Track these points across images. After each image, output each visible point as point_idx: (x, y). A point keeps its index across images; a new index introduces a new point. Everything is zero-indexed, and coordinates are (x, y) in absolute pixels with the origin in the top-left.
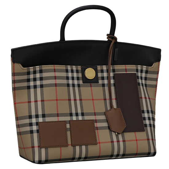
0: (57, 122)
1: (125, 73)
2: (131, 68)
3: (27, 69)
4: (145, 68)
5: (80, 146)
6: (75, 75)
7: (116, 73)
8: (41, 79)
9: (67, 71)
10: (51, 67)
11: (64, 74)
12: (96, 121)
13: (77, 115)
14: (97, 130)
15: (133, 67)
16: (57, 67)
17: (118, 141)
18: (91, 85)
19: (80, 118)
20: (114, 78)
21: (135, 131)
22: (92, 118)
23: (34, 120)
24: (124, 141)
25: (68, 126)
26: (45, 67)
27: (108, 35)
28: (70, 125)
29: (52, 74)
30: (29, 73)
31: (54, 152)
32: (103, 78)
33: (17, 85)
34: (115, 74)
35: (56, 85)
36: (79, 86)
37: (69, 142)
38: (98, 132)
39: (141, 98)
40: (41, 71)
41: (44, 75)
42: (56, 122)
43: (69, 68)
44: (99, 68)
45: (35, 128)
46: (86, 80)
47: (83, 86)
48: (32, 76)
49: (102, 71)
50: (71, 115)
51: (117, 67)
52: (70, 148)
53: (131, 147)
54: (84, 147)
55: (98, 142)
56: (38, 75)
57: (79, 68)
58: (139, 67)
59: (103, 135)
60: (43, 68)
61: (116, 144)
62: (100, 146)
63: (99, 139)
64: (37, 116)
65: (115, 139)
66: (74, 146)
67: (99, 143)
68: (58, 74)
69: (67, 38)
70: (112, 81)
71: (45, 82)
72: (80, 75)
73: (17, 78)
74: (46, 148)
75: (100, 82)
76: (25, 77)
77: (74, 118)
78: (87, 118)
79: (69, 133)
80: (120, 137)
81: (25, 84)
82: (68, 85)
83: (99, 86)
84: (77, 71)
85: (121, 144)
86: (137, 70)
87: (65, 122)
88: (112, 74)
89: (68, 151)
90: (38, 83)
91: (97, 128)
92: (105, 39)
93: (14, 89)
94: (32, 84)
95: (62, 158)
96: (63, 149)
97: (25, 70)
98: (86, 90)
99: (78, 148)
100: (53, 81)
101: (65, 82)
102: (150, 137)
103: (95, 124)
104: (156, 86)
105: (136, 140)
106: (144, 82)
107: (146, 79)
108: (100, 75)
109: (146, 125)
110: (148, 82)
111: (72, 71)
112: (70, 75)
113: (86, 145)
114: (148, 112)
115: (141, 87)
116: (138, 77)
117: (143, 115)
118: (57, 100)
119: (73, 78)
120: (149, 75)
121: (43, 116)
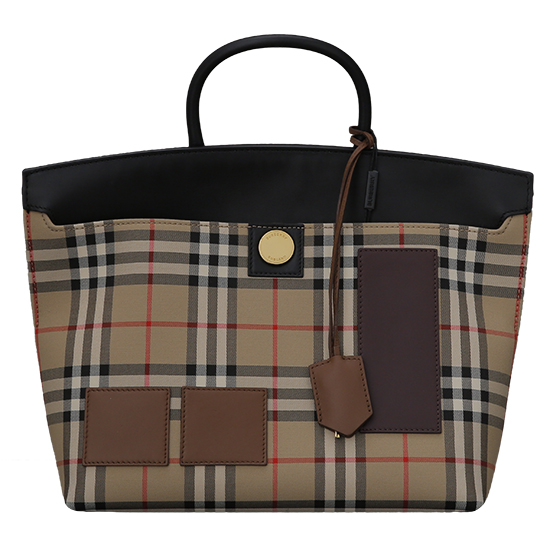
0: (142, 389)
1: (398, 246)
2: (421, 233)
3: (66, 229)
4: (473, 234)
5: (210, 466)
6: (224, 250)
7: (365, 247)
8: (111, 259)
9: (195, 237)
10: (142, 224)
11: (185, 248)
12: (275, 394)
13: (211, 370)
14: (275, 419)
15: (432, 229)
16: (162, 225)
17: (340, 460)
18: (275, 282)
19: (221, 381)
20: (356, 262)
21: (405, 430)
22: (266, 382)
23: (76, 383)
24: (360, 460)
25: (176, 403)
26: (121, 225)
27: (352, 129)
28: (183, 402)
29: (143, 246)
30: (71, 242)
31: (123, 480)
32: (319, 262)
33: (43, 277)
34: (360, 250)
35: (150, 279)
36: (232, 283)
37: (175, 452)
38: (275, 426)
39: (448, 327)
40: (110, 237)
41: (120, 247)
42: (138, 389)
43: (205, 228)
44: (310, 230)
45: (76, 405)
46: (260, 268)
47: (247, 285)
48: (82, 252)
49: (319, 241)
50: (191, 370)
51: (369, 229)
52: (176, 471)
53: (384, 479)
54: (220, 472)
55: (271, 456)
56: (101, 249)
57: (243, 229)
58: (454, 231)
59: (293, 440)
60: (116, 229)
61: (330, 468)
62: (275, 472)
63: (276, 450)
64: (86, 371)
65: (330, 452)
66: (188, 465)
67: (275, 461)
68: (160, 246)
70: (349, 273)
71: (120, 269)
72: (242, 251)
73: (41, 255)
74: (101, 467)
75: (309, 273)
76: (64, 254)
77: (201, 381)
78: (242, 382)
79: (175, 425)
80: (350, 446)
81: (66, 275)
82: (194, 281)
83: (304, 285)
84: (233, 240)
85: (351, 468)
86: (444, 241)
87: (169, 392)
88: (349, 251)
89: (168, 479)
90: (102, 271)
91: (276, 415)
92: (344, 140)
93: (35, 288)
94: (84, 273)
95: (149, 499)
96: (153, 473)
97: (60, 232)
98: (256, 300)
99: (200, 472)
100: (142, 268)
101: (184, 269)
102: (460, 453)
103: (271, 401)
104: (519, 294)
105: (406, 460)
106: (469, 277)
107: (479, 268)
108: (309, 252)
109: (449, 415)
110: (488, 280)
111: (214, 239)
112: (204, 249)
113: (230, 465)
114: (466, 372)
115: (454, 294)
116: (445, 263)
117: (443, 382)
118: (149, 324)
119: (214, 260)
120: (489, 258)
121: (105, 370)
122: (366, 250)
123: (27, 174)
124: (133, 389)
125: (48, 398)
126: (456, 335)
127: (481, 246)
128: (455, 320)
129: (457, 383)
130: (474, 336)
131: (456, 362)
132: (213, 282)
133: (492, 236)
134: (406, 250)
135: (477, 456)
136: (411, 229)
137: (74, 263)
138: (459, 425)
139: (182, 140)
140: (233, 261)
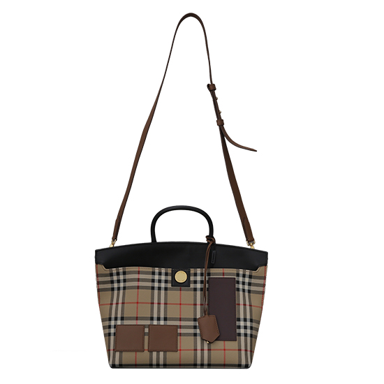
1: (222, 277)
2: (230, 272)
3: (110, 270)
4: (248, 272)
5: (158, 352)
6: (163, 278)
7: (211, 277)
8: (125, 281)
9: (153, 273)
10: (136, 269)
11: (150, 277)
12: (180, 327)
13: (159, 319)
14: (180, 336)
15: (234, 271)
16: (142, 269)
17: (202, 350)
18: (181, 288)
19: (162, 323)
20: (208, 282)
21: (224, 340)
22: (177, 323)
23: (113, 323)
24: (209, 350)
25: (147, 330)
26: (128, 269)
27: (207, 237)
28: (149, 330)
29: (136, 276)
30: (111, 275)
31: (129, 357)
32: (195, 282)
33: (102, 286)
34: (209, 278)
35: (138, 287)
36: (166, 289)
37: (146, 347)
38: (180, 338)
39: (239, 304)
40: (124, 273)
41: (128, 277)
42: (134, 325)
43: (157, 270)
44: (192, 271)
45: (113, 330)
46: (175, 284)
47: (171, 289)
48: (115, 278)
49: (195, 275)
50: (152, 319)
51: (213, 271)
52: (146, 353)
53: (217, 356)
54: (162, 354)
56: (122, 277)
57: (170, 271)
58: (241, 272)
59: (186, 343)
60: (127, 270)
61: (199, 352)
62: (180, 354)
63: (180, 346)
64: (116, 319)
65: (199, 347)
66: (151, 351)
67: (180, 350)
68: (142, 276)
69: (159, 240)
71: (128, 284)
72: (169, 278)
73: (101, 279)
74: (121, 352)
75: (192, 286)
76: (109, 279)
77: (155, 322)
78: (169, 323)
79: (146, 338)
80: (206, 345)
81: (109, 286)
82: (153, 288)
83: (190, 290)
84: (166, 274)
85: (206, 352)
86: (238, 275)
87: (144, 326)
89: (144, 356)
90: (122, 285)
91: (180, 334)
92: (204, 241)
93: (99, 290)
94: (116, 285)
95: (137, 363)
96: (139, 354)
97: (108, 271)
98: (174, 295)
99: (155, 354)
100: (136, 284)
101: (150, 284)
102: (243, 348)
103: (179, 330)
104: (263, 293)
105: (225, 350)
106: (246, 287)
107: (250, 284)
108: (192, 278)
109: (239, 335)
110: (253, 288)
111: (160, 274)
112: (157, 277)
113: (165, 352)
114: (245, 320)
115: (241, 293)
116: (238, 282)
117: (237, 323)
118: (137, 303)
119: (160, 281)
120: (253, 281)
121: (122, 319)
123: (97, 251)
124: (132, 325)
125: (104, 328)
126: (242, 307)
127: (250, 277)
128: (242, 302)
129: (242, 323)
130: (248, 307)
131: (242, 317)
132: (159, 288)
133: (254, 273)
134: (225, 278)
135: (249, 349)
136: (227, 271)
137: (112, 282)
138: (243, 338)
139: (149, 240)
140: (166, 282)
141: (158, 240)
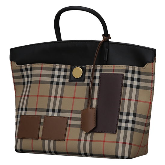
0: (34, 116)
1: (112, 73)
2: (119, 68)
4: (136, 69)
5: (49, 140)
6: (62, 73)
7: (102, 73)
8: (31, 76)
11: (50, 72)
12: (71, 119)
13: (53, 111)
14: (70, 127)
15: (124, 67)
17: (85, 140)
18: (76, 83)
19: (56, 114)
20: (100, 78)
21: (105, 132)
22: (68, 115)
23: (19, 113)
24: (91, 141)
25: (42, 121)
28: (44, 120)
29: (39, 72)
30: (22, 70)
31: (27, 143)
32: (89, 78)
35: (40, 82)
36: (64, 84)
37: (40, 136)
38: (69, 129)
39: (124, 99)
40: (31, 69)
43: (57, 66)
44: (88, 67)
45: (19, 119)
46: (72, 79)
47: (68, 84)
48: (25, 73)
49: (90, 71)
51: (105, 67)
52: (40, 141)
53: (97, 147)
54: (52, 142)
55: (66, 138)
56: (29, 73)
57: (69, 67)
58: (130, 68)
59: (73, 133)
62: (67, 143)
63: (68, 137)
64: (22, 110)
65: (83, 138)
66: (44, 139)
67: (67, 140)
70: (97, 81)
71: (33, 79)
72: (68, 74)
74: (22, 139)
75: (86, 81)
76: (20, 74)
77: (50, 114)
78: (62, 115)
79: (41, 127)
80: (89, 136)
81: (22, 80)
82: (52, 83)
83: (84, 85)
84: (66, 70)
86: (127, 71)
87: (41, 117)
88: (98, 74)
89: (38, 144)
90: (29, 80)
91: (70, 126)
94: (26, 80)
97: (19, 67)
98: (70, 89)
99: (46, 142)
100: (38, 78)
101: (49, 79)
102: (121, 140)
103: (69, 121)
104: (152, 89)
105: (104, 141)
106: (135, 83)
107: (139, 80)
108: (87, 74)
109: (120, 128)
110: (142, 84)
111: (60, 70)
112: (56, 73)
113: (55, 140)
114: (128, 114)
115: (128, 89)
116: (126, 78)
117: (120, 117)
119: (59, 77)
120: (142, 77)
122: (102, 74)
124: (32, 116)
126: (126, 102)
127: (139, 73)
128: (127, 97)
129: (124, 117)
131: (125, 111)
132: (58, 83)
133: (142, 70)
134: (114, 74)
136: (117, 67)
137: (23, 77)
138: (122, 131)
140: (65, 77)
141: (63, 39)
